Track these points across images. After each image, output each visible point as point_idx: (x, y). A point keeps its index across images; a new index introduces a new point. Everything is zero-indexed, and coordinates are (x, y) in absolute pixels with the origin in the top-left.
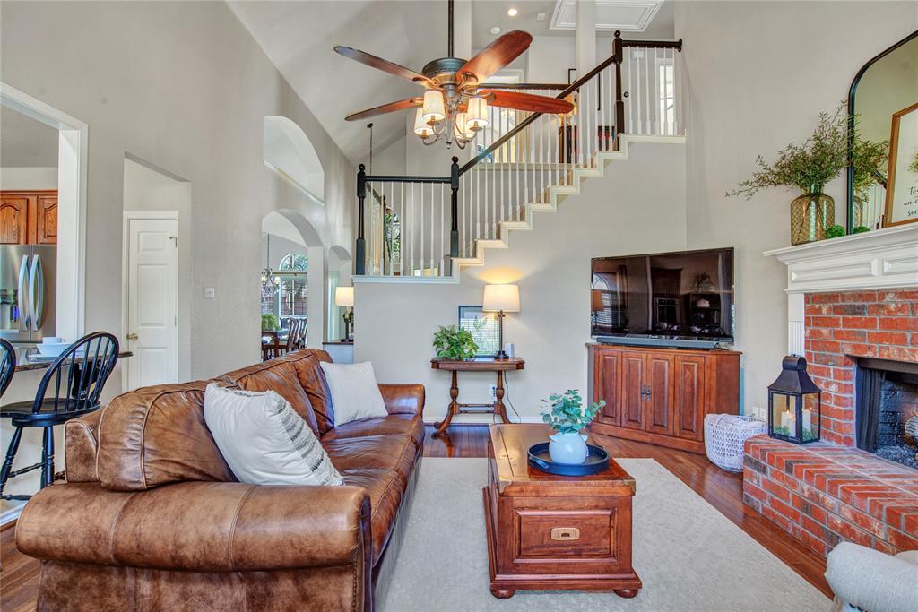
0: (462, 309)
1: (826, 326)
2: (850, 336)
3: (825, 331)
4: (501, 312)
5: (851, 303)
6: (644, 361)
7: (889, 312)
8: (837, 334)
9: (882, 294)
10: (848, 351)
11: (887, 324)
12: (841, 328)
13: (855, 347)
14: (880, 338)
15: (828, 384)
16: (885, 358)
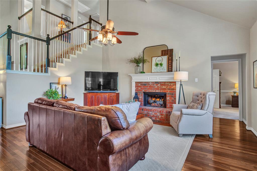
0: (51, 84)
1: (139, 87)
2: (143, 89)
3: (139, 88)
4: (66, 85)
5: (144, 84)
6: (101, 96)
7: (150, 85)
8: (141, 89)
9: (149, 82)
10: (144, 91)
11: (150, 87)
12: (142, 88)
13: (145, 90)
14: (149, 89)
15: (140, 97)
16: (149, 92)
